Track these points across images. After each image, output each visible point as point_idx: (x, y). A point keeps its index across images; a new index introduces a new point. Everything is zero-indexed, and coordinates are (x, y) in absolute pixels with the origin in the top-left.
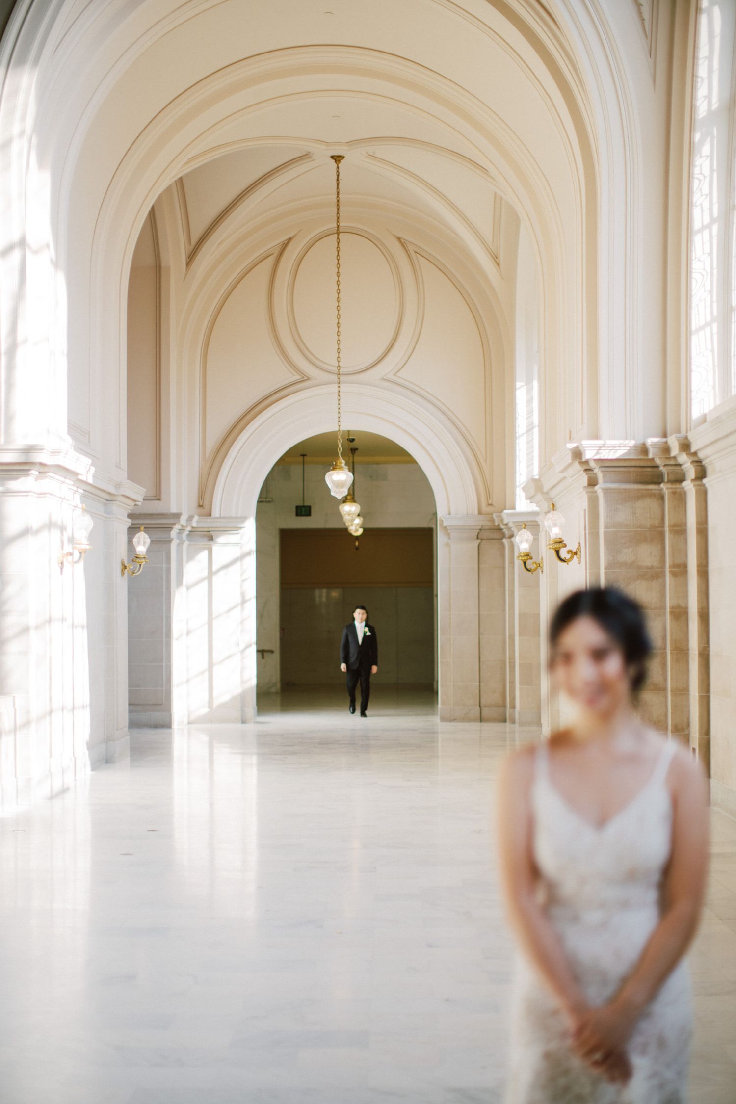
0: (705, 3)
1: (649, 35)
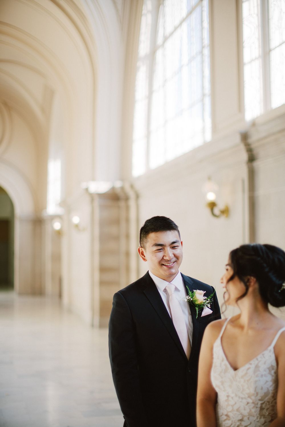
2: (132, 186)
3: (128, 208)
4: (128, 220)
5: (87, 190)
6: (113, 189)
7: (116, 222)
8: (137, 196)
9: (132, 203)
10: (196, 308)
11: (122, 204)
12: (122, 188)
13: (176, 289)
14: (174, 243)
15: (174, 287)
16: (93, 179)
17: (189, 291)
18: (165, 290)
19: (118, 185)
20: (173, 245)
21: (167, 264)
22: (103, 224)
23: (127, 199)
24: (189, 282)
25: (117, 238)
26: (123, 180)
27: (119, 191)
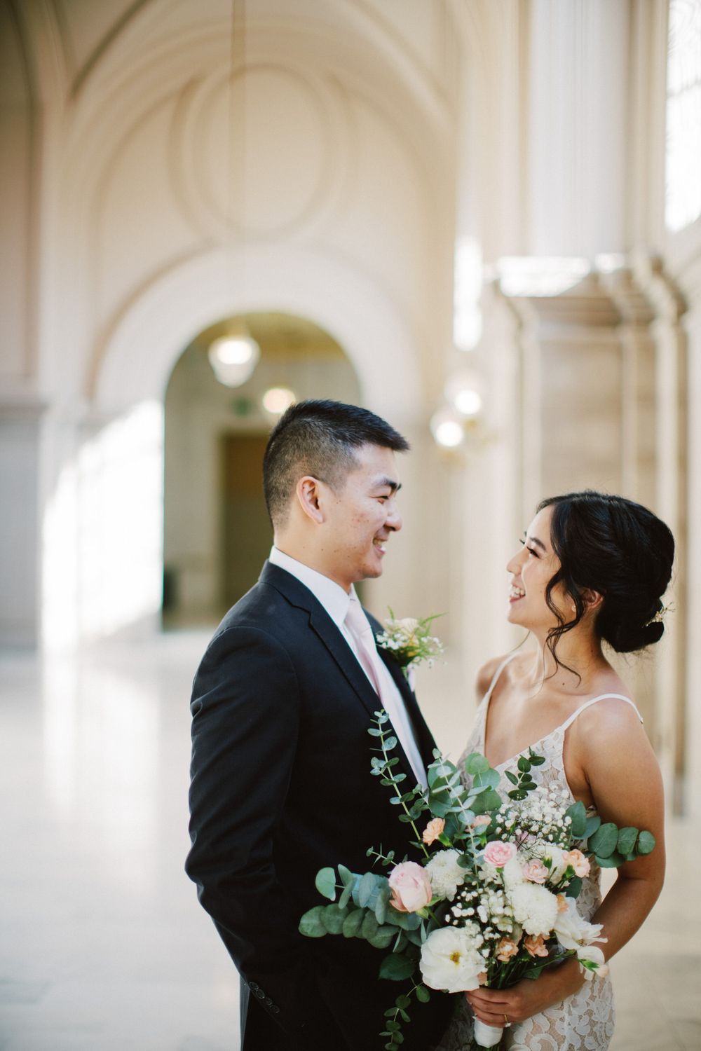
2: (658, 267)
4: (649, 400)
5: (496, 286)
6: (594, 278)
7: (612, 406)
8: (682, 307)
9: (663, 332)
11: (629, 338)
12: (627, 276)
16: (523, 250)
19: (608, 264)
23: (646, 319)
25: (614, 466)
26: (627, 250)
27: (613, 289)
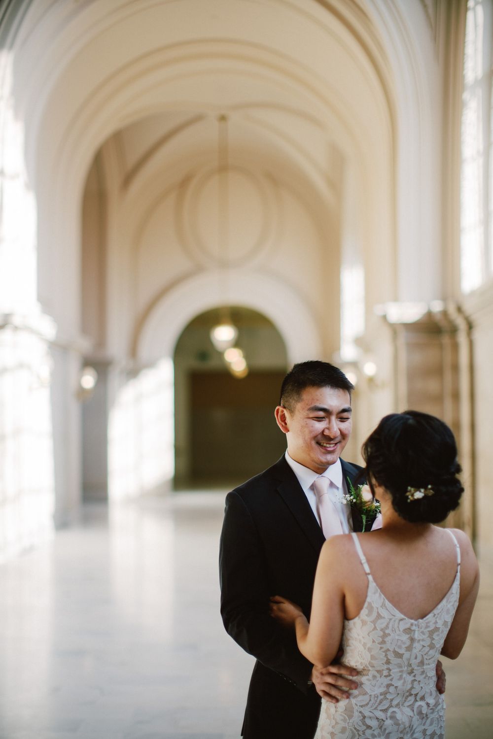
0: (471, 4)
1: (433, 28)
2: (459, 310)
3: (455, 347)
4: (456, 368)
5: (384, 318)
6: (429, 314)
7: (437, 371)
8: (470, 326)
9: (462, 339)
10: (362, 515)
11: (446, 340)
12: (445, 313)
13: (332, 485)
14: (344, 411)
15: (328, 482)
16: (396, 299)
17: (351, 486)
18: (313, 487)
19: (437, 307)
20: (343, 415)
21: (326, 444)
22: (413, 375)
23: (454, 330)
24: (351, 472)
25: (439, 399)
26: (444, 299)
27: (438, 317)
